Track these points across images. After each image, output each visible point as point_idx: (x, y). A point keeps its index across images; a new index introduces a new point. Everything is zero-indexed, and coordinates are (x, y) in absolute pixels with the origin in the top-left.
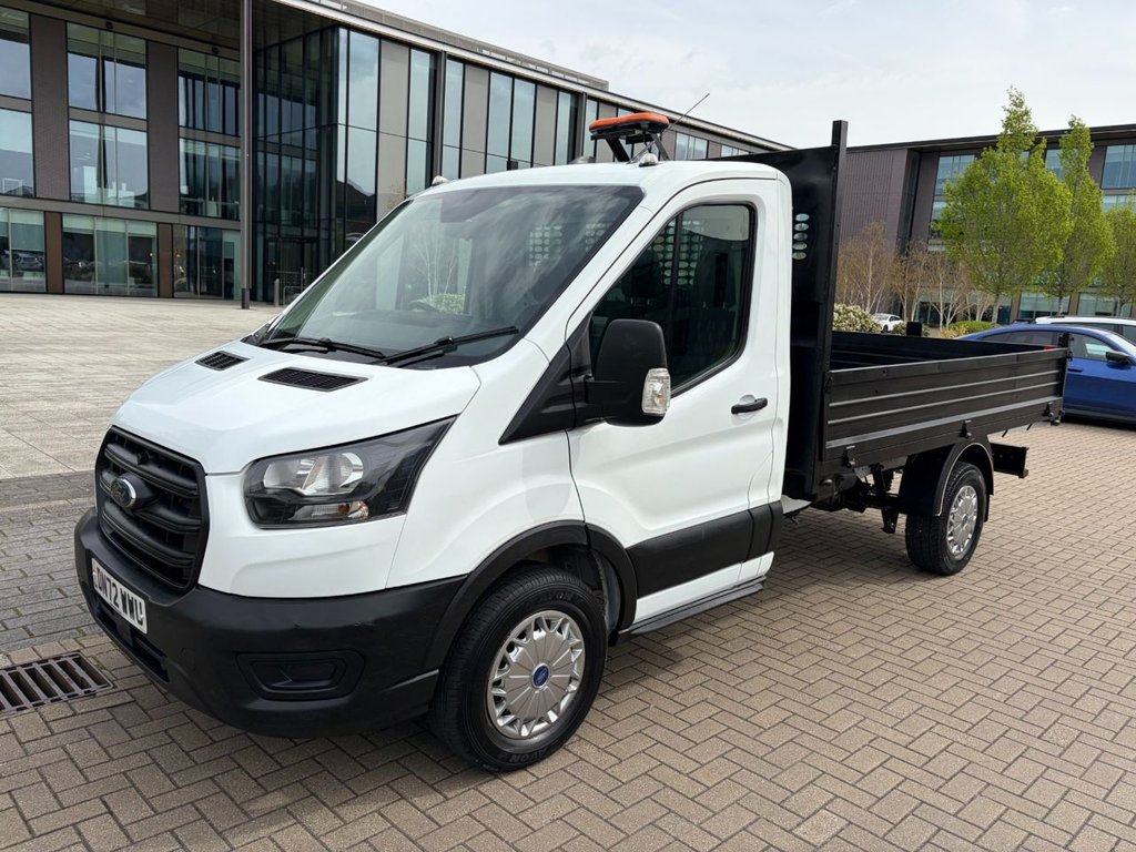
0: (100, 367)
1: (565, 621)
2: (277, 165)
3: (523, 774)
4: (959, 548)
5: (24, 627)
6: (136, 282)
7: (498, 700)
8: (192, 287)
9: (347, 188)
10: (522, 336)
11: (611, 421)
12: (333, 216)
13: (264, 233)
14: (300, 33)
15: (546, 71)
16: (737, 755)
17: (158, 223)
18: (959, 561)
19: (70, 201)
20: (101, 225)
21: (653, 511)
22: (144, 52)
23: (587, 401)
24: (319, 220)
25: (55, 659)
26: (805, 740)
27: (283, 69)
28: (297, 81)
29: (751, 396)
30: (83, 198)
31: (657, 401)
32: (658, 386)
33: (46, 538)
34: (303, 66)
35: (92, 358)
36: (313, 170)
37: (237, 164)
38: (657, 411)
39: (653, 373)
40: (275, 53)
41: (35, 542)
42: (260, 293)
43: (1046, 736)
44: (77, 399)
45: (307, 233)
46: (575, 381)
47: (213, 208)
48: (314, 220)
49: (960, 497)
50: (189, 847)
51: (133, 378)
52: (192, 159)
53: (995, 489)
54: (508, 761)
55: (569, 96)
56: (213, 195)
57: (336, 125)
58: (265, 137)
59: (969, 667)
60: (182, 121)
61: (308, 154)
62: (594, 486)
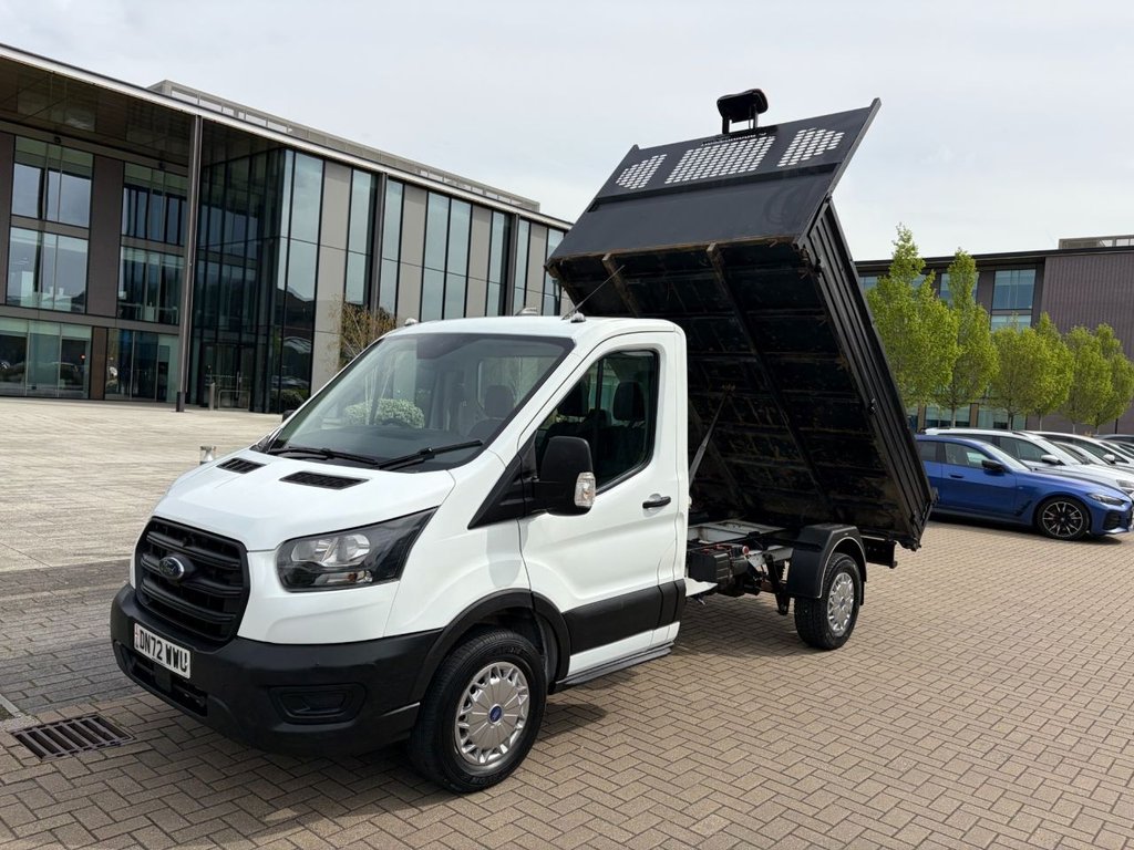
0: (46, 469)
1: (514, 672)
2: (217, 274)
3: (480, 794)
4: (839, 626)
5: (43, 696)
6: (66, 384)
7: (463, 731)
8: (123, 388)
9: (287, 295)
10: (486, 448)
11: (550, 512)
12: (272, 322)
13: (201, 338)
14: (247, 153)
15: (480, 192)
16: (650, 781)
17: (93, 327)
18: (839, 638)
19: (6, 305)
20: (34, 328)
21: (584, 583)
22: (91, 165)
23: (533, 496)
24: (257, 326)
25: (77, 719)
26: (703, 769)
27: (228, 184)
28: (242, 196)
29: (657, 495)
30: (19, 301)
31: (586, 496)
32: (586, 486)
33: (41, 624)
34: (249, 181)
35: (35, 460)
36: (253, 279)
37: (177, 271)
38: (587, 504)
39: (582, 476)
40: (221, 170)
41: (31, 627)
42: (194, 396)
43: (891, 765)
44: (31, 500)
45: (245, 338)
46: (525, 481)
47: (150, 313)
48: (252, 326)
49: (837, 583)
50: (224, 845)
51: (82, 480)
52: (131, 266)
53: (868, 577)
54: (469, 782)
55: (503, 216)
56: (152, 300)
57: (278, 237)
58: (207, 246)
59: (837, 717)
60: (124, 232)
61: (249, 263)
62: (540, 563)
